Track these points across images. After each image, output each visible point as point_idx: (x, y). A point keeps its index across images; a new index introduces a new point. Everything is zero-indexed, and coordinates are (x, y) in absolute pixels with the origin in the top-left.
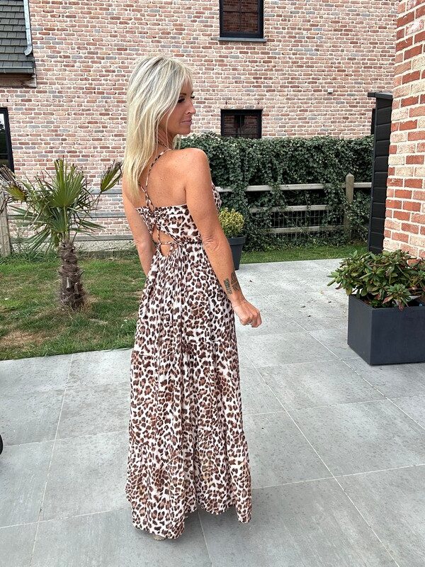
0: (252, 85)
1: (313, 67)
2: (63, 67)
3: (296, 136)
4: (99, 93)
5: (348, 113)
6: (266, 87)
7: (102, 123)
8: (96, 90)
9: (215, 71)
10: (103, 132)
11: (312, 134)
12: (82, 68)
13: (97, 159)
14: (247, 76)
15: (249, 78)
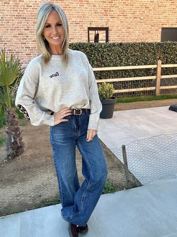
0: (103, 14)
1: (133, 5)
2: (3, 4)
3: (125, 41)
4: (24, 18)
5: (150, 29)
6: (110, 15)
7: (25, 34)
8: (22, 17)
9: (84, 7)
10: (26, 39)
11: (133, 40)
12: (14, 4)
13: (24, 53)
14: (101, 9)
15: (102, 11)
